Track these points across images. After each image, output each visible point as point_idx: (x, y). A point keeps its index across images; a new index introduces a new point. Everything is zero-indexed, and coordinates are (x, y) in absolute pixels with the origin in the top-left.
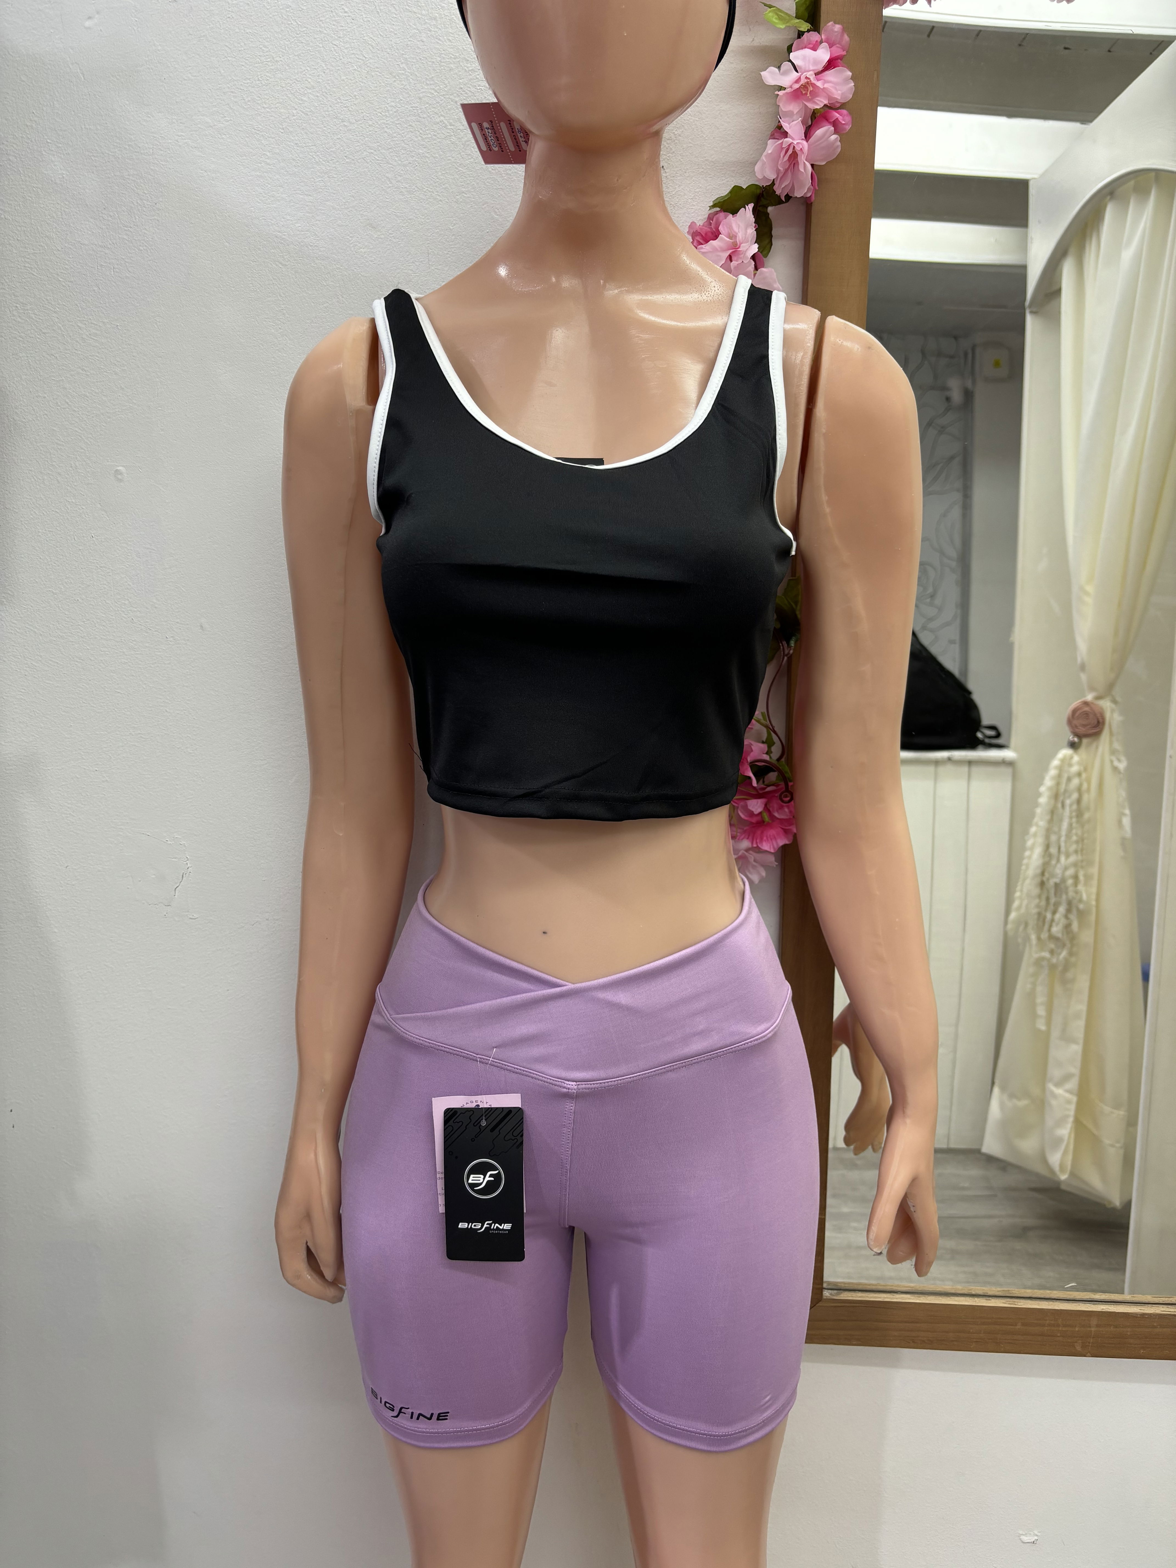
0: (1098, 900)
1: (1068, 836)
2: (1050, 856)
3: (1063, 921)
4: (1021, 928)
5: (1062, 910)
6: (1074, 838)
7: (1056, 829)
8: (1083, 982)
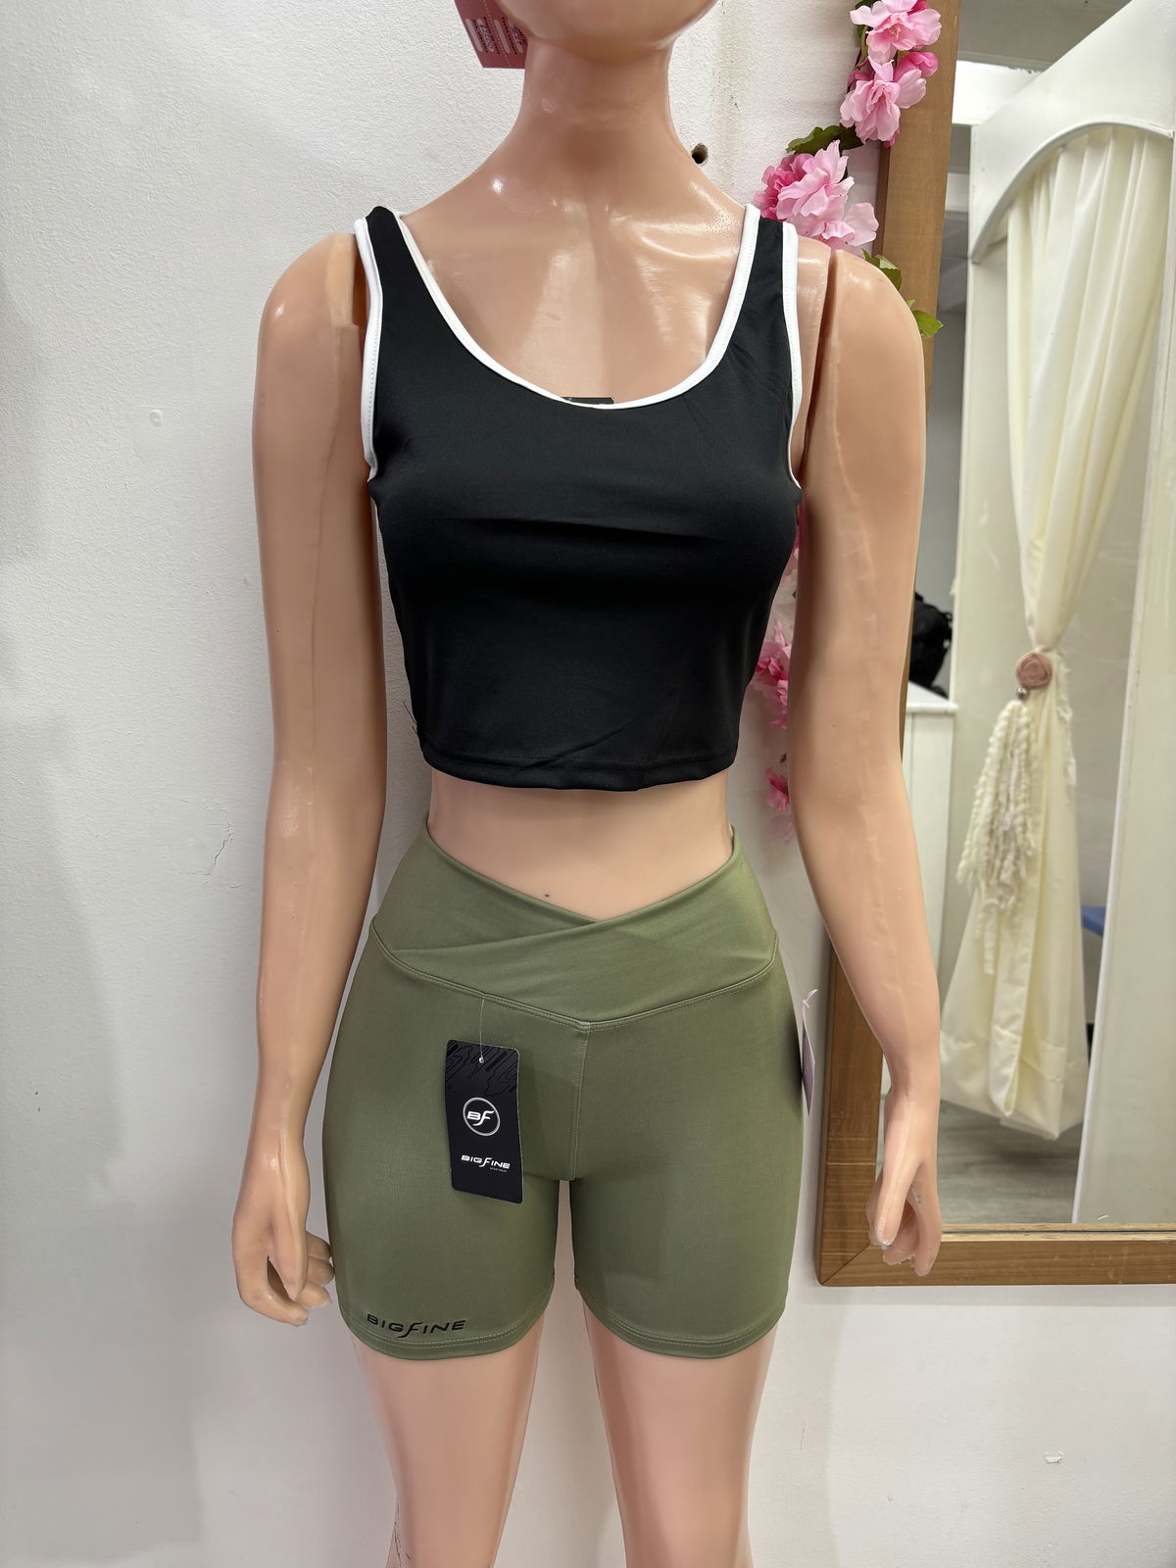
0: (1044, 846)
1: (1017, 785)
2: (1000, 804)
3: (1012, 868)
4: (971, 875)
5: (1010, 857)
6: (1023, 787)
7: (1005, 778)
8: (1029, 927)
